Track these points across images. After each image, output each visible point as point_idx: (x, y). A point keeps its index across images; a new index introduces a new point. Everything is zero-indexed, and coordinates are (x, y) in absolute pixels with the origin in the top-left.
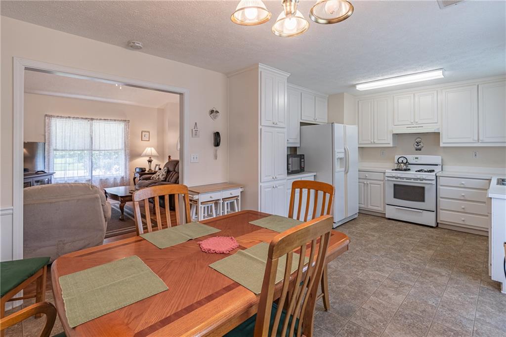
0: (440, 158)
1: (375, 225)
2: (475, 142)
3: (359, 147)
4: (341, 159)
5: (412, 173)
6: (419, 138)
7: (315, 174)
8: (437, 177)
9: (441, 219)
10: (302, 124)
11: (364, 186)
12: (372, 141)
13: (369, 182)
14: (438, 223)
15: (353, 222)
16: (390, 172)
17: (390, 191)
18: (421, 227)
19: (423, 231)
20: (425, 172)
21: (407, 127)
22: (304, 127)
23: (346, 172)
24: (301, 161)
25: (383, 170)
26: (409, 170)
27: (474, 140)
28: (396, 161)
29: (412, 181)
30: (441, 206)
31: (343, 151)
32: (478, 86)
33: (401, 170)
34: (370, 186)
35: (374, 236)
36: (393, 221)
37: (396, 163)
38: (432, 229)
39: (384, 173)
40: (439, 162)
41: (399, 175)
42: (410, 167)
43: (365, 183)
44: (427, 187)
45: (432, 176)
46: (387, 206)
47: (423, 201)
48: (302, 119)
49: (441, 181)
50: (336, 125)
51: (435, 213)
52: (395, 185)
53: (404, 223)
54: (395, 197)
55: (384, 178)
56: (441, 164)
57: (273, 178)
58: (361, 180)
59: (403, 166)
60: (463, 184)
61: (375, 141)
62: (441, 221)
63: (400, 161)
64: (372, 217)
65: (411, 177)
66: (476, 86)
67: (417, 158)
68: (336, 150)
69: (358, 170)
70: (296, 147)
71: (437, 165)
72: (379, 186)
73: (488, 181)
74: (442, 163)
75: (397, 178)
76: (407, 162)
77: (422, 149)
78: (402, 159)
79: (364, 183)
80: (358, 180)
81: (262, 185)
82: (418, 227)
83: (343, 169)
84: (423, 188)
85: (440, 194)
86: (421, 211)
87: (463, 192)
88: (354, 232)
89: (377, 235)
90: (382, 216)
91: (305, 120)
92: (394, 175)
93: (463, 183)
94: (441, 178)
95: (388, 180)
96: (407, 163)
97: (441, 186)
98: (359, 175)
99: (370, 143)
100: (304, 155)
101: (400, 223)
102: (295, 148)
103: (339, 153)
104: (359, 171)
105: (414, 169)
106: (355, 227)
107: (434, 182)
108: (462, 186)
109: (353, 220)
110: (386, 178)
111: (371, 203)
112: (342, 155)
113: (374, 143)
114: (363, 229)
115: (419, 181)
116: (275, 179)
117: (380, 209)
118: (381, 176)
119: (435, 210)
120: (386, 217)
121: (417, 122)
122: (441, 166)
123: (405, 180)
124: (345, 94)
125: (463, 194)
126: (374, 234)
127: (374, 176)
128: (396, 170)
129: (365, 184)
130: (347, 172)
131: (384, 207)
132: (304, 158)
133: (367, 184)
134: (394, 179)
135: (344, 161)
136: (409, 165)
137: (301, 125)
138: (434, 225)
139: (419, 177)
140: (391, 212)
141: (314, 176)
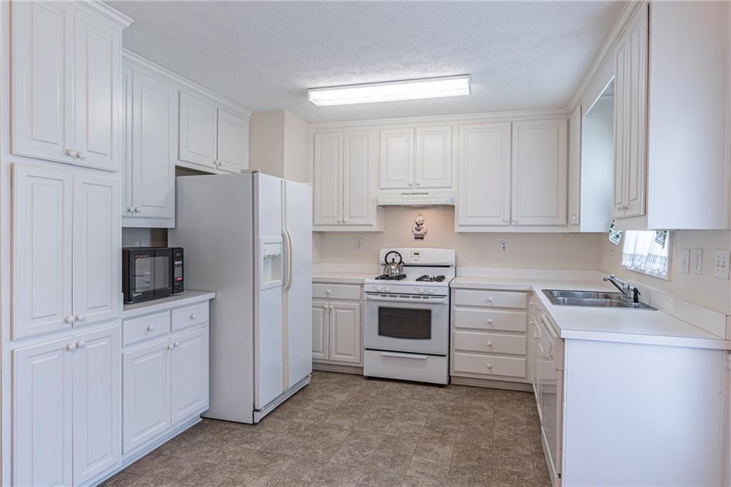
0: (452, 252)
1: (344, 397)
2: (505, 224)
3: (313, 232)
4: (274, 258)
5: (410, 283)
6: (420, 215)
7: (212, 296)
8: (450, 289)
9: (456, 370)
10: (181, 171)
11: (324, 314)
12: (340, 219)
13: (332, 304)
14: (450, 377)
15: (299, 397)
16: (372, 283)
17: (373, 321)
18: (426, 387)
19: (429, 398)
20: (431, 280)
21: (403, 194)
22: (185, 179)
23: (286, 287)
24: (172, 267)
25: (358, 278)
26: (404, 276)
27: (504, 221)
28: (382, 260)
29: (411, 299)
30: (457, 344)
31: (280, 238)
32: (512, 124)
33: (391, 278)
34: (336, 312)
35: (341, 429)
36: (377, 383)
37: (382, 265)
38: (442, 391)
39: (362, 285)
40: (451, 261)
41: (388, 289)
42: (406, 270)
43: (326, 306)
44: (435, 310)
45: (441, 288)
46: (366, 352)
47: (429, 337)
48: (181, 158)
49: (458, 297)
50: (262, 177)
51: (447, 358)
52: (381, 309)
53: (397, 385)
54: (380, 333)
55: (361, 296)
56: (454, 264)
57: (66, 321)
58: (318, 302)
59: (393, 271)
60: (490, 301)
61: (345, 219)
62: (456, 372)
63: (390, 260)
64: (340, 378)
65: (408, 290)
66: (509, 124)
67: (418, 254)
68: (263, 236)
69: (311, 281)
70: (166, 230)
71: (448, 266)
72: (351, 312)
73: (525, 294)
74: (456, 261)
75: (384, 294)
76: (401, 262)
77: (425, 237)
78: (393, 255)
79: (323, 307)
80: (311, 301)
81: (18, 347)
82: (420, 388)
83: (280, 281)
84: (429, 312)
85: (457, 322)
86: (425, 357)
87: (490, 316)
88: (300, 425)
89: (346, 423)
90: (358, 374)
91: (188, 161)
92: (379, 288)
93: (490, 299)
94: (456, 291)
95: (369, 300)
96: (402, 264)
97: (457, 306)
98: (314, 291)
99: (336, 223)
100: (181, 250)
101: (388, 386)
102: (164, 232)
103: (268, 245)
104: (313, 282)
105: (412, 274)
106: (303, 411)
107: (446, 300)
108: (489, 304)
109: (299, 394)
110: (366, 296)
111: (336, 350)
112: (276, 250)
113: (344, 224)
114: (320, 413)
115: (422, 300)
116: (73, 323)
117: (352, 359)
118: (355, 292)
119: (446, 352)
120: (365, 374)
121: (418, 185)
122: (454, 269)
123: (398, 299)
124: (286, 112)
125: (490, 320)
126: (340, 422)
127: (343, 292)
128: (382, 278)
129: (326, 309)
130: (288, 288)
131: (361, 356)
132: (181, 258)
133: (330, 309)
134: (379, 297)
135: (281, 262)
136: (404, 268)
137: (177, 175)
138: (445, 382)
139: (422, 290)
140: (373, 365)
141: (210, 300)
